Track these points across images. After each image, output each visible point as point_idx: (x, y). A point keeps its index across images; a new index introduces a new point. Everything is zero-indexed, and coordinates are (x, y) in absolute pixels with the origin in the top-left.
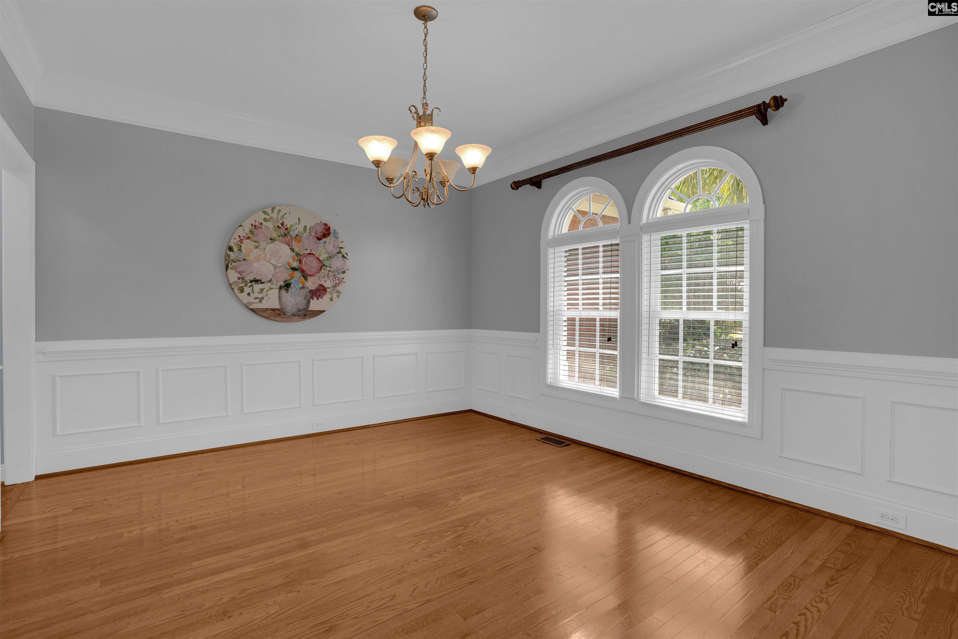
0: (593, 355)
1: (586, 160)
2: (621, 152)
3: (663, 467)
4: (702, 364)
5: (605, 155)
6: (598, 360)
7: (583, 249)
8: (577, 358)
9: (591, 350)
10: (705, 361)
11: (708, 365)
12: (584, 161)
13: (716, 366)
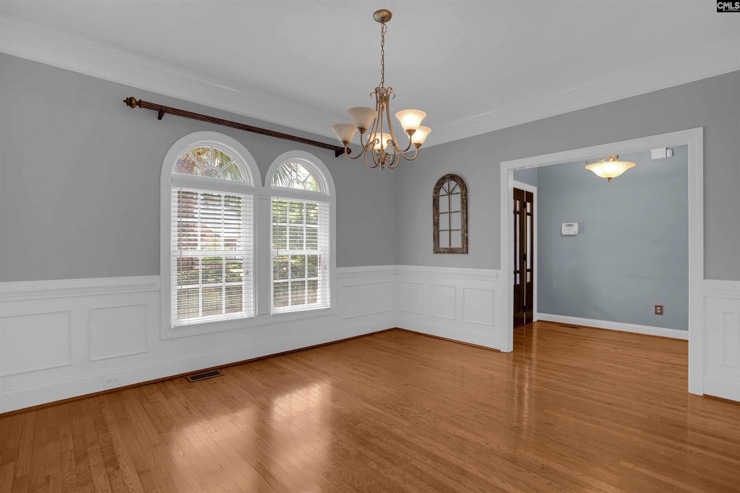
0: (219, 289)
1: (240, 124)
2: (270, 133)
3: (291, 352)
4: (299, 282)
5: (257, 129)
6: (224, 292)
7: (226, 197)
8: (200, 294)
9: (218, 285)
10: (299, 280)
11: (304, 282)
12: (237, 124)
13: (309, 281)
